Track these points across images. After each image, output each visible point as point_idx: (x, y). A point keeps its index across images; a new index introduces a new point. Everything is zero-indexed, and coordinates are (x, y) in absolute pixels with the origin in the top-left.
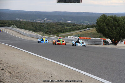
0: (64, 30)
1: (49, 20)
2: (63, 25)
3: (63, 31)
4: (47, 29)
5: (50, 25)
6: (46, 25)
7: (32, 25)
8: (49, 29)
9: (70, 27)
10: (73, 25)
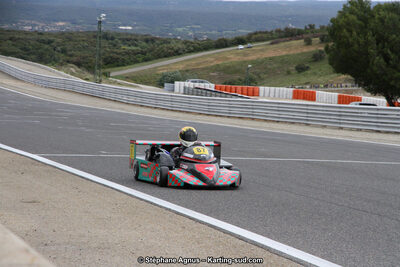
0: (126, 58)
1: (61, 24)
2: (113, 39)
3: (123, 60)
4: (64, 51)
5: (70, 39)
6: (59, 40)
7: (11, 39)
8: (69, 53)
9: (136, 45)
10: (147, 41)
